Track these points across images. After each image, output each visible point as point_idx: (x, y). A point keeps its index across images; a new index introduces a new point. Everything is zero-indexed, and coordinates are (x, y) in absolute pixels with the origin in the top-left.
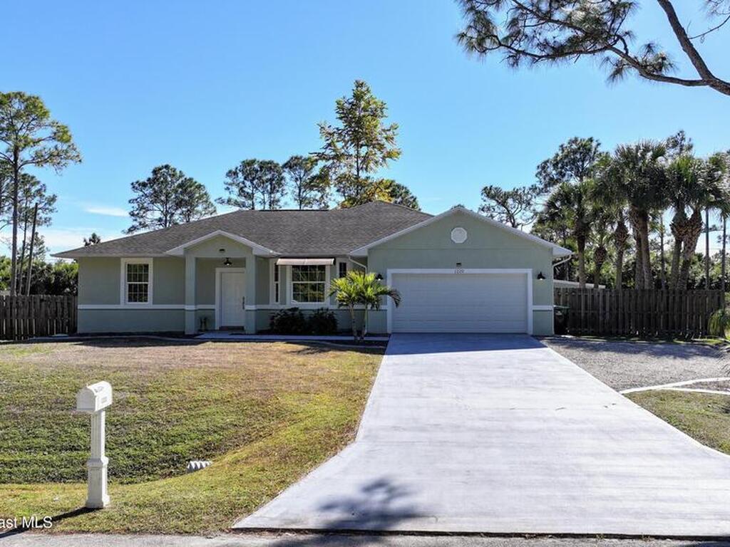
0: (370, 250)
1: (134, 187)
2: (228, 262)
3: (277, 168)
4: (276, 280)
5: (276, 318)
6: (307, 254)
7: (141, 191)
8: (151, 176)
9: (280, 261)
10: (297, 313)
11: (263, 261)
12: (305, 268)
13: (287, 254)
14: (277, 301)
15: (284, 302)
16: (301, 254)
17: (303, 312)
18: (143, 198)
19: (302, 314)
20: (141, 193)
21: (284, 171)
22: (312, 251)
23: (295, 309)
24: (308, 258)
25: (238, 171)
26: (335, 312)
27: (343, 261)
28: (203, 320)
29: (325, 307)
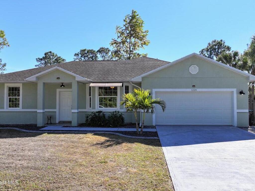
0: (143, 78)
1: (37, 60)
2: (62, 85)
3: (95, 52)
4: (90, 95)
5: (89, 117)
6: (107, 81)
7: (40, 62)
8: (44, 56)
9: (92, 85)
10: (101, 114)
11: (82, 85)
12: (106, 88)
13: (95, 81)
14: (90, 107)
15: (94, 108)
16: (103, 81)
17: (105, 114)
18: (41, 64)
19: (104, 115)
20: (40, 63)
21: (97, 54)
22: (110, 79)
23: (100, 112)
24: (108, 83)
25: (79, 54)
26: (123, 113)
27: (127, 84)
28: (49, 118)
29: (117, 110)
